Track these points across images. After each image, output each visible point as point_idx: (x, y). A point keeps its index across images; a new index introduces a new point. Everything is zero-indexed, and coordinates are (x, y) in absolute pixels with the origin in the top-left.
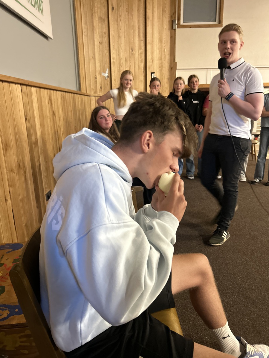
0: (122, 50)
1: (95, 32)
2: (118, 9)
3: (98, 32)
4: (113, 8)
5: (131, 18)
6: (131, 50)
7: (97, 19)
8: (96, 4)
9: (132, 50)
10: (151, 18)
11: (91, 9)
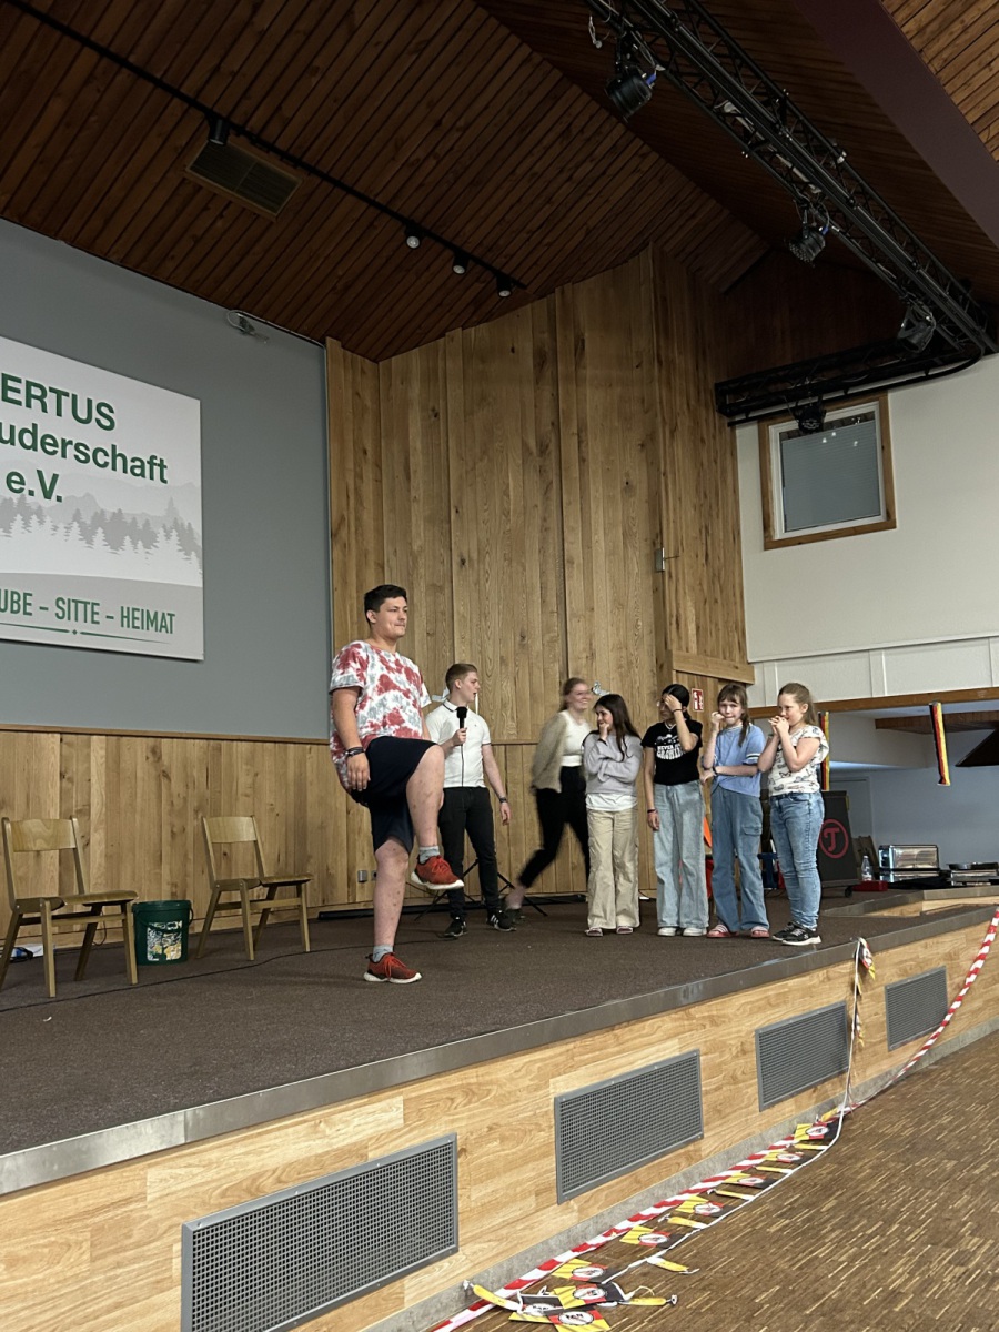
0: (491, 642)
1: (416, 614)
2: (481, 559)
3: (424, 614)
4: (463, 562)
5: (520, 569)
6: (518, 639)
7: (423, 589)
8: (421, 561)
9: (523, 638)
10: (578, 560)
11: (409, 574)
